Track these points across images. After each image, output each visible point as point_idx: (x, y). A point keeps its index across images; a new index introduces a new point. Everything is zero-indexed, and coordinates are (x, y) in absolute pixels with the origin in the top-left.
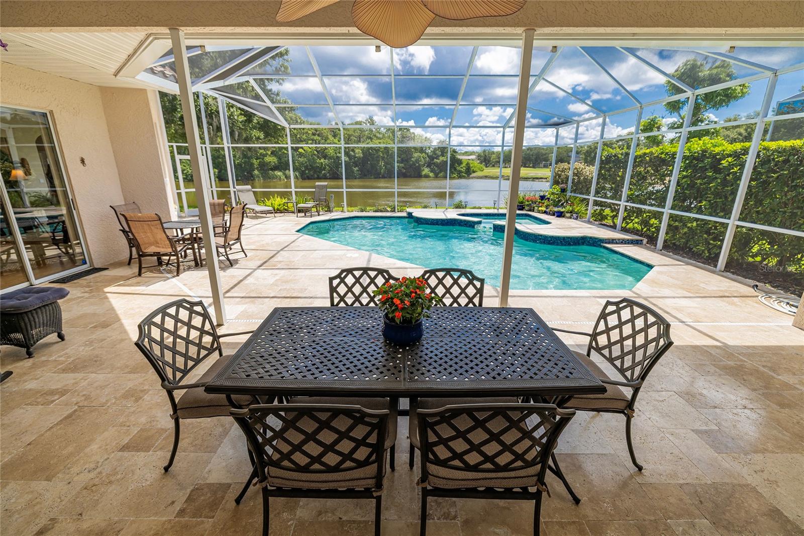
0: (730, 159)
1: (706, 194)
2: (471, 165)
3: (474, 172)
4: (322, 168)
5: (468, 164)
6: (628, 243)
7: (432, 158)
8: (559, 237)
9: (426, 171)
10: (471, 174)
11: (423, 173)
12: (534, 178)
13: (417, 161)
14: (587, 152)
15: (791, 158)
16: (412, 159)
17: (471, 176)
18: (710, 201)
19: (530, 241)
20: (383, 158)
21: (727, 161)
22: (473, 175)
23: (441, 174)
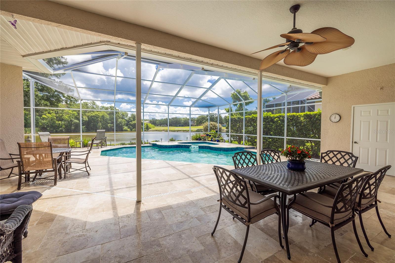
0: (277, 119)
1: (272, 130)
2: (149, 125)
3: (150, 128)
4: (59, 126)
5: (147, 125)
6: (251, 149)
7: (128, 122)
8: (229, 148)
9: (125, 128)
10: (149, 129)
11: (124, 129)
12: (178, 131)
13: (121, 123)
14: (197, 120)
15: (294, 118)
16: (118, 122)
17: (149, 130)
18: (273, 132)
19: (218, 151)
20: (101, 121)
21: (276, 119)
22: (150, 130)
23: (133, 130)
